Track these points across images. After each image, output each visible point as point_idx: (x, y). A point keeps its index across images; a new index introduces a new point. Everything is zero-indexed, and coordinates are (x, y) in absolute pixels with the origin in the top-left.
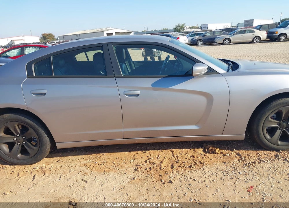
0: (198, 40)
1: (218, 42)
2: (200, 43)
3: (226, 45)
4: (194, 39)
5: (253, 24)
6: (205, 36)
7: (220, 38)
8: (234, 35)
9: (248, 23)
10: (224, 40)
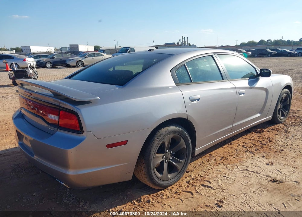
0: (46, 63)
1: (71, 64)
2: (49, 65)
3: (79, 67)
4: (41, 61)
5: (78, 49)
6: (53, 58)
7: (72, 60)
8: (86, 58)
9: (73, 47)
10: (77, 62)
